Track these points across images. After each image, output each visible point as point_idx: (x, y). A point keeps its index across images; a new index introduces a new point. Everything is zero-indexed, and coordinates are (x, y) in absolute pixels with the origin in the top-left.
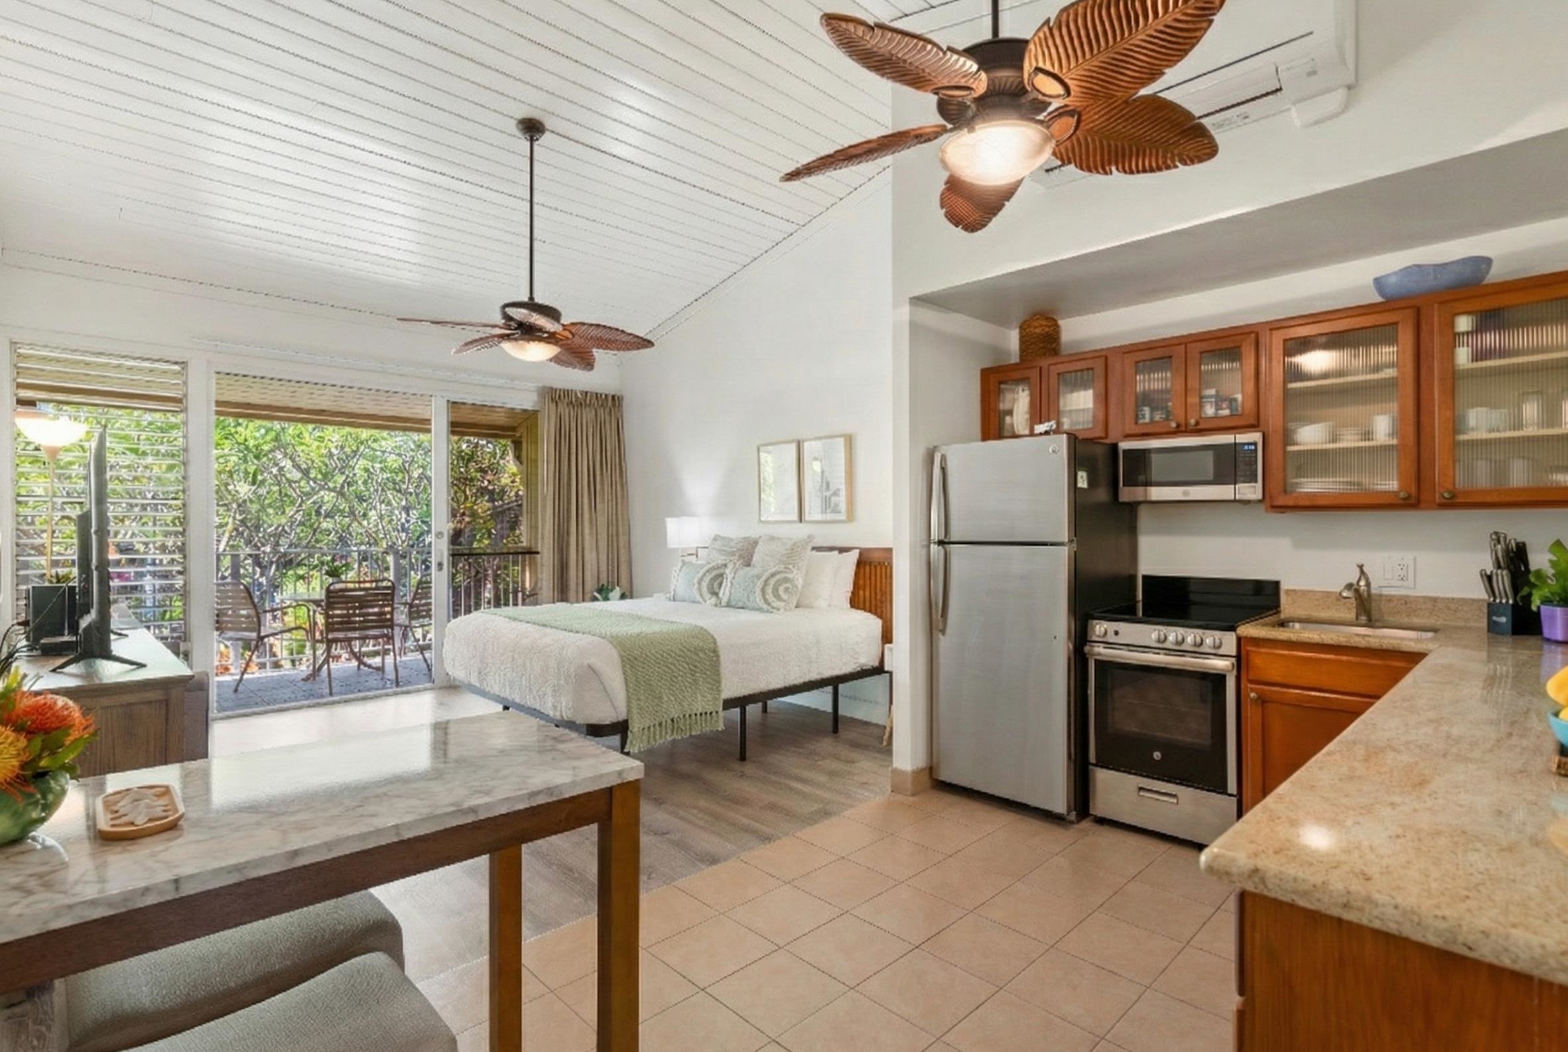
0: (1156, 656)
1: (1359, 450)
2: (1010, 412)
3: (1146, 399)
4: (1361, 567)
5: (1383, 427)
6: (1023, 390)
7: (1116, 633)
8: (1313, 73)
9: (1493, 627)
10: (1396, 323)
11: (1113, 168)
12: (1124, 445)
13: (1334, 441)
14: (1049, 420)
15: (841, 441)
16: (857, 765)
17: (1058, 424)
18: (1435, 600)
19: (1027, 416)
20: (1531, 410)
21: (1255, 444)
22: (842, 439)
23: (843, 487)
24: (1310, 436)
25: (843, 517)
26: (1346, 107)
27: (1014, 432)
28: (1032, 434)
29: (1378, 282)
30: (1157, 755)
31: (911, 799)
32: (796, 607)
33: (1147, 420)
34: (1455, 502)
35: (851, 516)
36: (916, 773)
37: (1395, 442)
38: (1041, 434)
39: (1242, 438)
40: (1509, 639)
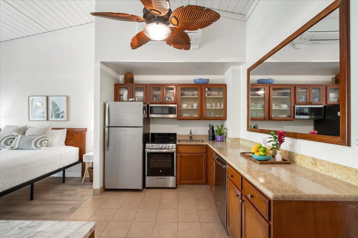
0: (158, 150)
1: (191, 109)
2: (122, 95)
3: (154, 96)
4: (191, 130)
5: (195, 106)
6: (126, 90)
7: (152, 146)
8: (196, 40)
9: (210, 139)
10: (198, 88)
11: (172, 46)
12: (150, 105)
13: (187, 107)
14: (133, 98)
15: (65, 98)
16: (77, 190)
17: (135, 99)
18: (200, 135)
19: (127, 97)
20: (214, 104)
21: (176, 107)
22: (66, 97)
23: (65, 111)
24: (184, 106)
25: (65, 119)
26: (199, 48)
27: (123, 100)
28: (128, 101)
29: (194, 80)
30: (161, 171)
31: (99, 196)
32: (46, 146)
33: (154, 100)
34: (206, 119)
35: (68, 119)
36: (101, 189)
37: (197, 108)
38: (130, 101)
39: (174, 106)
40: (212, 141)
